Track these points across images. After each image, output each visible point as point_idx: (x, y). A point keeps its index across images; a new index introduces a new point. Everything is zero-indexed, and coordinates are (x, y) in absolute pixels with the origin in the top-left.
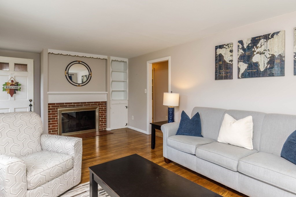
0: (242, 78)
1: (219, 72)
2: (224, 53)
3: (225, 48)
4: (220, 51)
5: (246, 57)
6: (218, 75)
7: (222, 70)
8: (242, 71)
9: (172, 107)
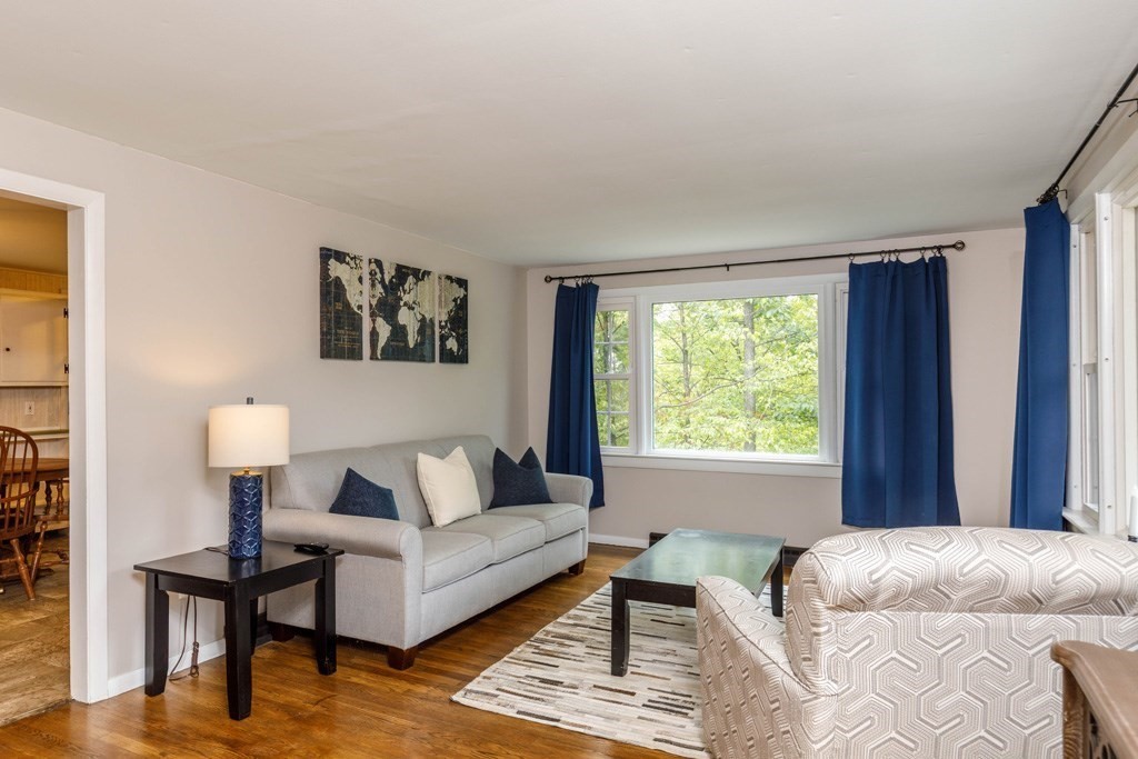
0: (383, 359)
1: (336, 334)
2: (348, 281)
3: (348, 264)
4: (337, 269)
5: (387, 308)
6: (332, 344)
7: (343, 328)
8: (382, 342)
9: (251, 473)
